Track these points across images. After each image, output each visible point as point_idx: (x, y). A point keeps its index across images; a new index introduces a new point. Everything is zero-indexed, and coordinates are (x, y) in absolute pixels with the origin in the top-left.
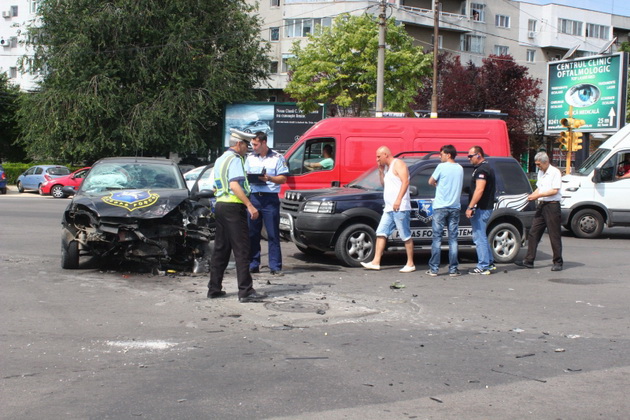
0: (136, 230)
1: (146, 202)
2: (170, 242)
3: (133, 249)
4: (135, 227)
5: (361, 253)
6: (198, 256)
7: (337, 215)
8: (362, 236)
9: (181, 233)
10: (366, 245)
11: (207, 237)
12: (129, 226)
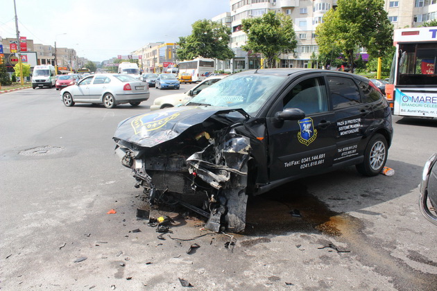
1: (155, 125)
2: (185, 183)
9: (191, 171)
11: (220, 183)
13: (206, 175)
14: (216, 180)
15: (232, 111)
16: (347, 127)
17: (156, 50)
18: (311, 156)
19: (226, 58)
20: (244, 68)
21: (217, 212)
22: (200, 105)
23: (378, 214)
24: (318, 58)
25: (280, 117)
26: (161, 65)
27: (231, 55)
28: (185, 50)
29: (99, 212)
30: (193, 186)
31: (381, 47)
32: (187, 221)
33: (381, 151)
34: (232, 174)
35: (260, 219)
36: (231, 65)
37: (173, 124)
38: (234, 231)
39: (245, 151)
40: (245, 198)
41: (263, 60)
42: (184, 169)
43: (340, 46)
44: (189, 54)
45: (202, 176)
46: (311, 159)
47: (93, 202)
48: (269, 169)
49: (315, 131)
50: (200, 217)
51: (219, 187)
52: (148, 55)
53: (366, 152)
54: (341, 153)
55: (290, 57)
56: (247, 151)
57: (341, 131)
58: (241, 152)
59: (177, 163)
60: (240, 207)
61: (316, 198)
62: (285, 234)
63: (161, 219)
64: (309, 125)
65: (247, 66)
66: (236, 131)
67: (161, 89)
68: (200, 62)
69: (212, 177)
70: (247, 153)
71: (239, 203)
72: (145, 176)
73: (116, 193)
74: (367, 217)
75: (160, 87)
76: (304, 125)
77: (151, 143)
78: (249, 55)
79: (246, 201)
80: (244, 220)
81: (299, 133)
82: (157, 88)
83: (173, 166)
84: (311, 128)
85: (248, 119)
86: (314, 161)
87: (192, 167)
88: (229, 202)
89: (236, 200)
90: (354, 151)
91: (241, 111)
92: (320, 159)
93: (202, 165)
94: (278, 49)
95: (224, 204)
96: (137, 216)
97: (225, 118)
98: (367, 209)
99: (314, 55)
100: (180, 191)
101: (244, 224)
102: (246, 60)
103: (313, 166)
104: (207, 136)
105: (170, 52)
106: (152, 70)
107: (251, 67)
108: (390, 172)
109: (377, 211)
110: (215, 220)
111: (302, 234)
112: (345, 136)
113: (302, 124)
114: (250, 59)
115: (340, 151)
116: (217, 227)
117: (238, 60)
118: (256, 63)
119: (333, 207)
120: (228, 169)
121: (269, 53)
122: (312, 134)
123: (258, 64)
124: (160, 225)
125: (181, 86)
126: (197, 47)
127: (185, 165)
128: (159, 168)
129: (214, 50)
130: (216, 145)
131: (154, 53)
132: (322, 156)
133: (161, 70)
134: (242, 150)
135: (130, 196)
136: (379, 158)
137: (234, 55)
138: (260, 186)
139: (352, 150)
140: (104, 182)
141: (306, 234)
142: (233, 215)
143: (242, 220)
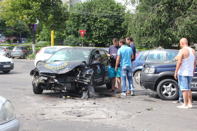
0: (54, 78)
1: (60, 67)
2: (72, 85)
3: (54, 86)
4: (54, 77)
5: (170, 93)
6: (84, 91)
7: (156, 75)
8: (170, 85)
9: (76, 81)
10: (173, 89)
11: (88, 83)
12: (52, 77)
21: (86, 92)
25: (93, 64)
30: (77, 85)
45: (80, 82)
46: (100, 79)
56: (93, 73)
57: (105, 70)
63: (68, 97)
69: (84, 81)
76: (98, 67)
81: (97, 70)
83: (68, 80)
85: (86, 64)
87: (77, 79)
88: (88, 89)
93: (80, 78)
104: (78, 70)
127: (72, 79)
128: (63, 81)
142: (91, 92)
143: (94, 93)
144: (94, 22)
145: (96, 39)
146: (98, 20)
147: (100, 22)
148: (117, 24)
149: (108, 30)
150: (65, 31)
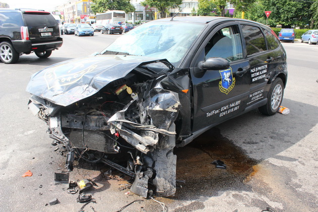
1: (69, 79)
9: (112, 131)
13: (131, 136)
14: (143, 143)
15: (155, 62)
16: (258, 74)
17: (74, 6)
18: (229, 103)
19: (129, 11)
20: (142, 19)
21: (144, 175)
22: (117, 53)
23: (295, 160)
24: (197, 12)
25: (203, 67)
26: (79, 17)
27: (132, 9)
28: (97, 6)
29: (13, 175)
30: (116, 148)
31: (245, 4)
32: (110, 181)
33: (279, 93)
34: (160, 135)
35: (186, 174)
36: (133, 17)
37: (90, 77)
38: (163, 195)
39: (173, 108)
40: (173, 158)
41: (157, 12)
42: (104, 128)
43: (216, 3)
44: (100, 8)
45: (126, 138)
46: (229, 106)
47: (8, 160)
48: (192, 121)
49: (234, 79)
50: (124, 176)
51: (147, 151)
52: (68, 9)
53: (269, 95)
54: (251, 97)
55: (176, 11)
56: (176, 109)
57: (253, 78)
58: (170, 109)
59: (96, 121)
60: (169, 170)
61: (231, 143)
62: (216, 195)
63: (82, 184)
64: (229, 74)
65: (144, 18)
66: (162, 84)
67: (79, 36)
68: (114, 13)
69: (137, 140)
70: (176, 111)
71: (168, 166)
72: (61, 137)
73: (34, 146)
74: (287, 164)
75: (78, 34)
76: (225, 74)
77: (65, 101)
78: (146, 9)
79: (175, 162)
80: (175, 184)
81: (221, 83)
82: (76, 35)
83: (92, 124)
84: (230, 77)
85: (171, 70)
86: (232, 108)
87: (114, 127)
88: (156, 164)
89: (164, 162)
90: (260, 95)
91: (165, 61)
92: (236, 106)
93: (125, 126)
94: (168, 5)
95: (151, 166)
96: (56, 180)
97: (146, 68)
98: (282, 154)
99: (194, 10)
100: (101, 149)
101: (175, 189)
102: (144, 14)
103: (230, 113)
104: (129, 91)
105: (85, 7)
106: (72, 21)
107: (148, 18)
108: (286, 111)
109: (292, 156)
110: (142, 185)
111: (234, 193)
112: (256, 82)
113: (223, 73)
114: (147, 13)
115: (251, 96)
116: (145, 192)
117: (138, 13)
118: (151, 16)
119: (251, 153)
120: (156, 129)
121: (161, 8)
122: (231, 82)
123: (153, 17)
124: (81, 192)
125: (95, 33)
126: (106, 3)
127: (105, 124)
128: (77, 125)
129: (120, 6)
130: (140, 101)
131: (73, 7)
132: (238, 103)
133: (79, 21)
134: (170, 107)
135: (48, 149)
136: (277, 99)
137: (135, 9)
138: (184, 138)
139: (259, 94)
140: (23, 133)
141: (237, 192)
142: (162, 179)
143: (172, 184)
144: (283, 5)
145: (283, 21)
146: (287, 3)
147: (289, 4)
148: (305, 7)
149: (296, 12)
150: (256, 14)
